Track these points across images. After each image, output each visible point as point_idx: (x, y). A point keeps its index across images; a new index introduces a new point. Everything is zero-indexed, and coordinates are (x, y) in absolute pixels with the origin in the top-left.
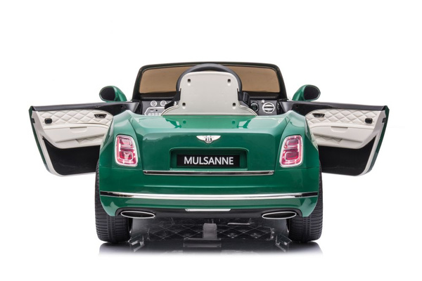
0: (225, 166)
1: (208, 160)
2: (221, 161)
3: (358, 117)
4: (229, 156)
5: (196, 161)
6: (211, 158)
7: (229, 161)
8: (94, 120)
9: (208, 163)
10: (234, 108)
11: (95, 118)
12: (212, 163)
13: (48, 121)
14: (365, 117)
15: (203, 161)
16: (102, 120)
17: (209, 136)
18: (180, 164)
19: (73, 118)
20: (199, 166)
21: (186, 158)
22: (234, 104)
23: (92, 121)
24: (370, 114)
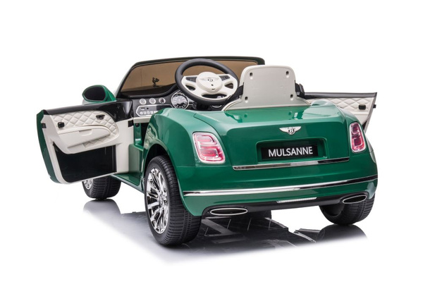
0: (305, 157)
1: (291, 151)
2: (302, 151)
3: (350, 104)
4: (308, 146)
5: (279, 154)
6: (293, 149)
7: (309, 151)
8: (96, 121)
9: (291, 154)
10: (292, 99)
11: (96, 120)
12: (294, 154)
13: (61, 125)
14: (357, 104)
15: (286, 153)
16: (102, 122)
17: (290, 128)
18: (265, 157)
19: (79, 121)
20: (282, 158)
21: (270, 151)
22: (292, 96)
23: (94, 123)
24: (363, 101)
